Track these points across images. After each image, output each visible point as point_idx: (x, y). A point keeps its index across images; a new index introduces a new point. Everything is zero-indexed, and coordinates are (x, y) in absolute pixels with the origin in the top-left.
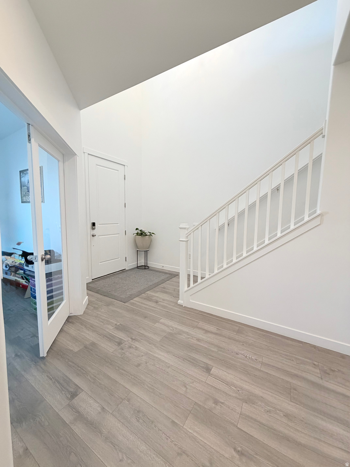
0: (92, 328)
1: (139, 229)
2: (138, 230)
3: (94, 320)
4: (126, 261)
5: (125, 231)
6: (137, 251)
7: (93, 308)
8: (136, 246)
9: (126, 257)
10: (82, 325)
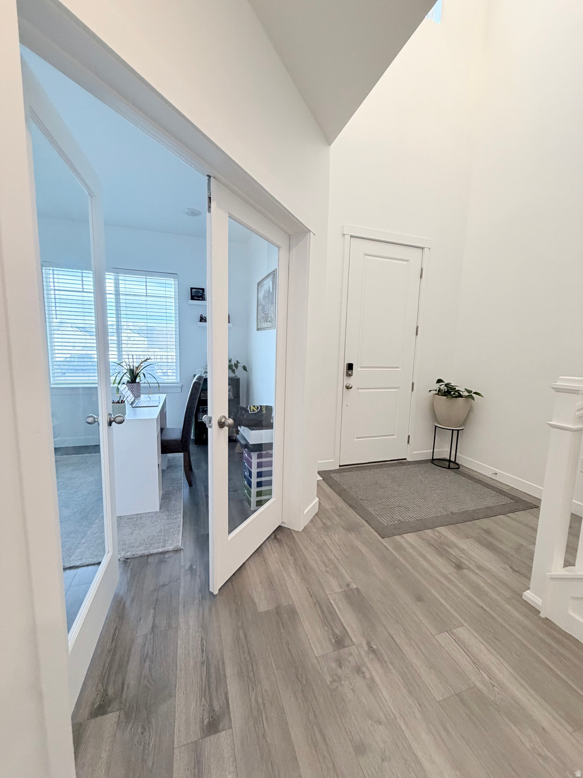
0: (304, 570)
1: (444, 382)
2: (441, 383)
3: (314, 553)
4: (408, 442)
5: (413, 384)
6: (436, 426)
7: (321, 524)
8: (434, 416)
9: (409, 436)
10: (291, 555)
